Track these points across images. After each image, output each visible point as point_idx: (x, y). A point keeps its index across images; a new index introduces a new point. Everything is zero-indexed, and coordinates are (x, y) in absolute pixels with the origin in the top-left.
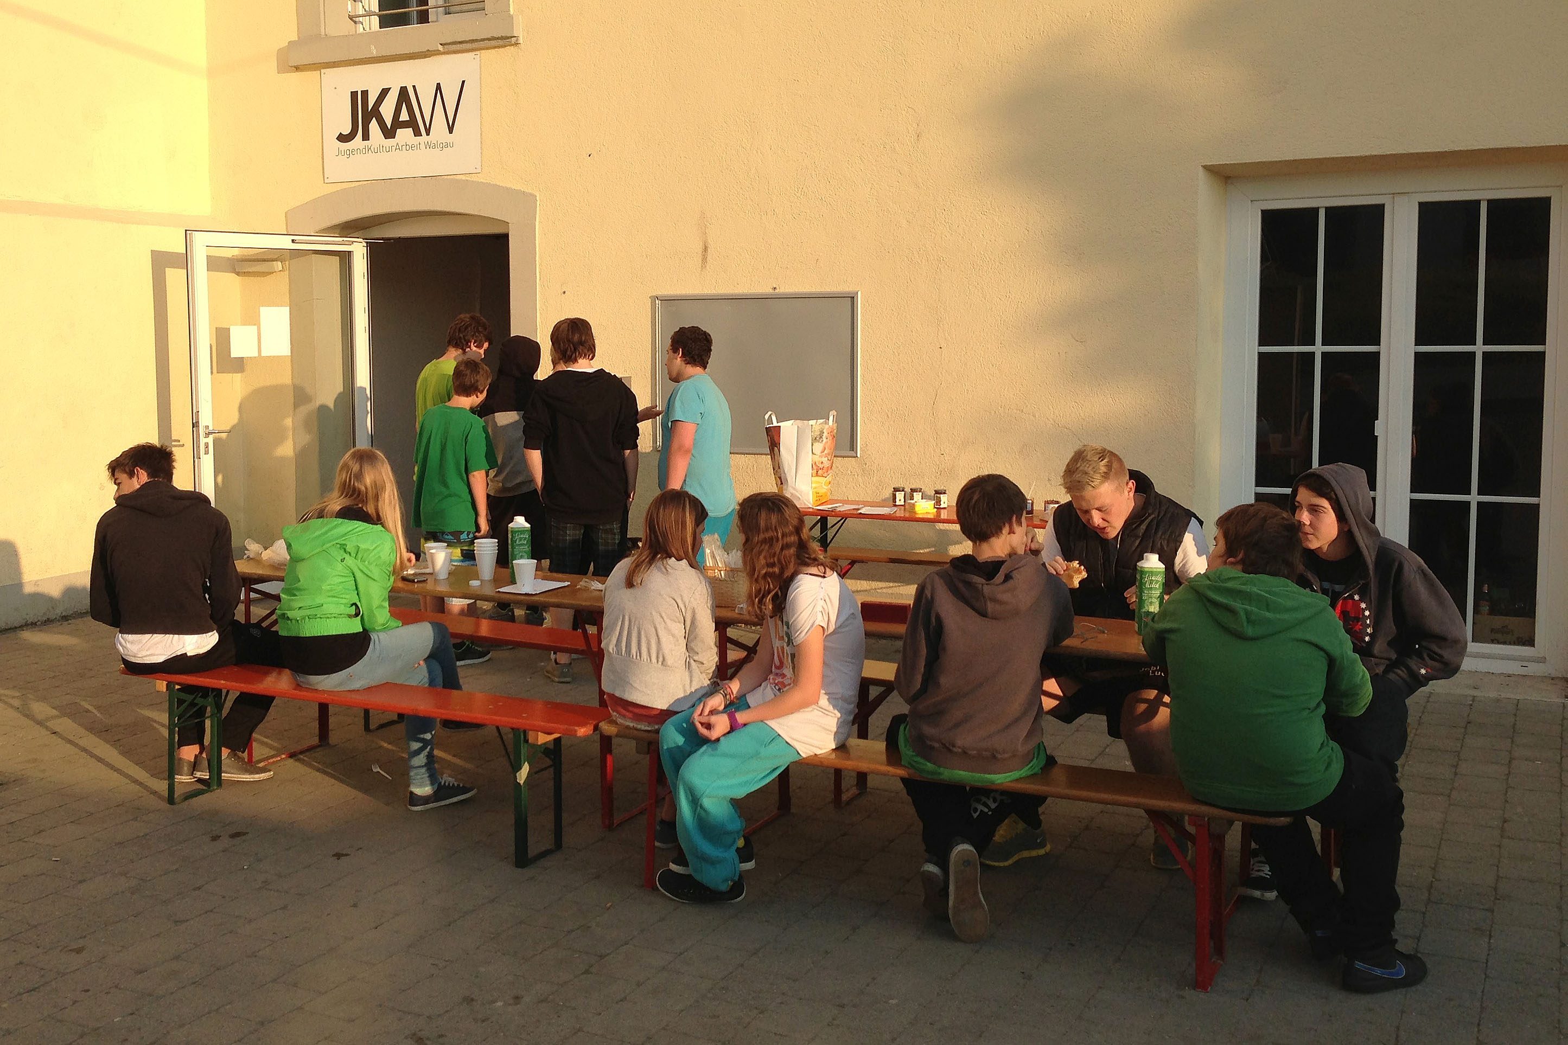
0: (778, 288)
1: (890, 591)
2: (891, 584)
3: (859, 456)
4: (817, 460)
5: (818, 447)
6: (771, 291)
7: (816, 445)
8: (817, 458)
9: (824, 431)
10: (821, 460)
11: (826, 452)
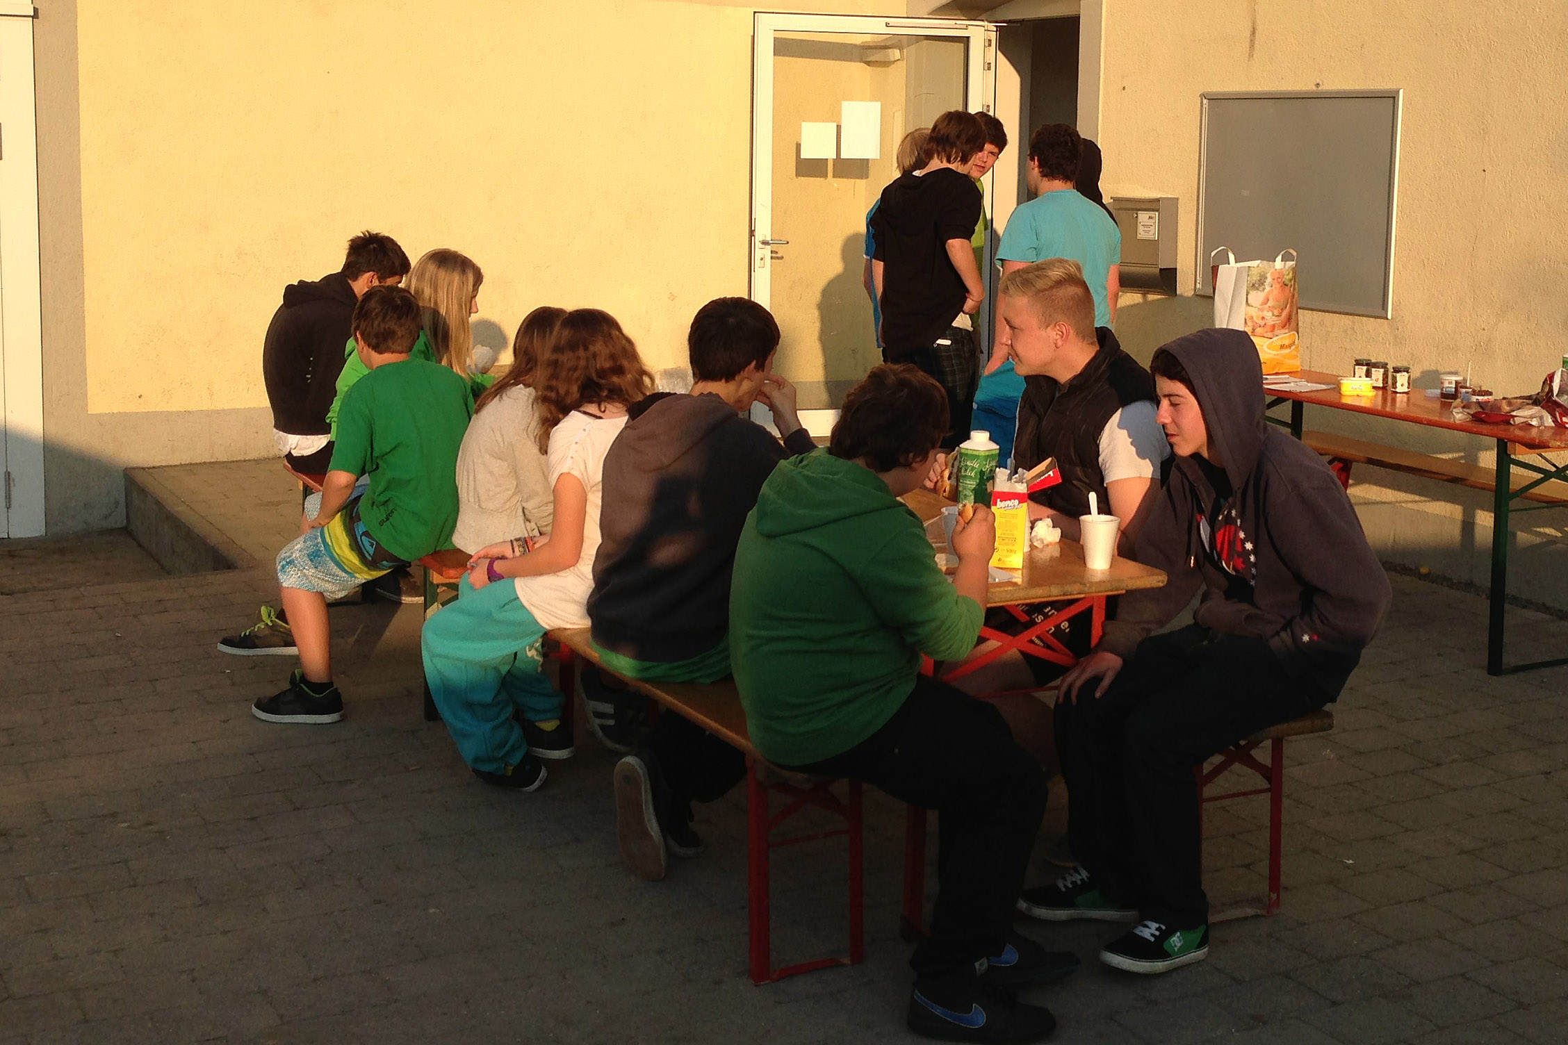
0: (1321, 84)
1: (1415, 507)
2: (1417, 498)
3: (1389, 317)
4: (1254, 314)
5: (1257, 297)
6: (1314, 88)
7: (1253, 294)
8: (1253, 312)
9: (1268, 275)
10: (1261, 314)
11: (1269, 304)
